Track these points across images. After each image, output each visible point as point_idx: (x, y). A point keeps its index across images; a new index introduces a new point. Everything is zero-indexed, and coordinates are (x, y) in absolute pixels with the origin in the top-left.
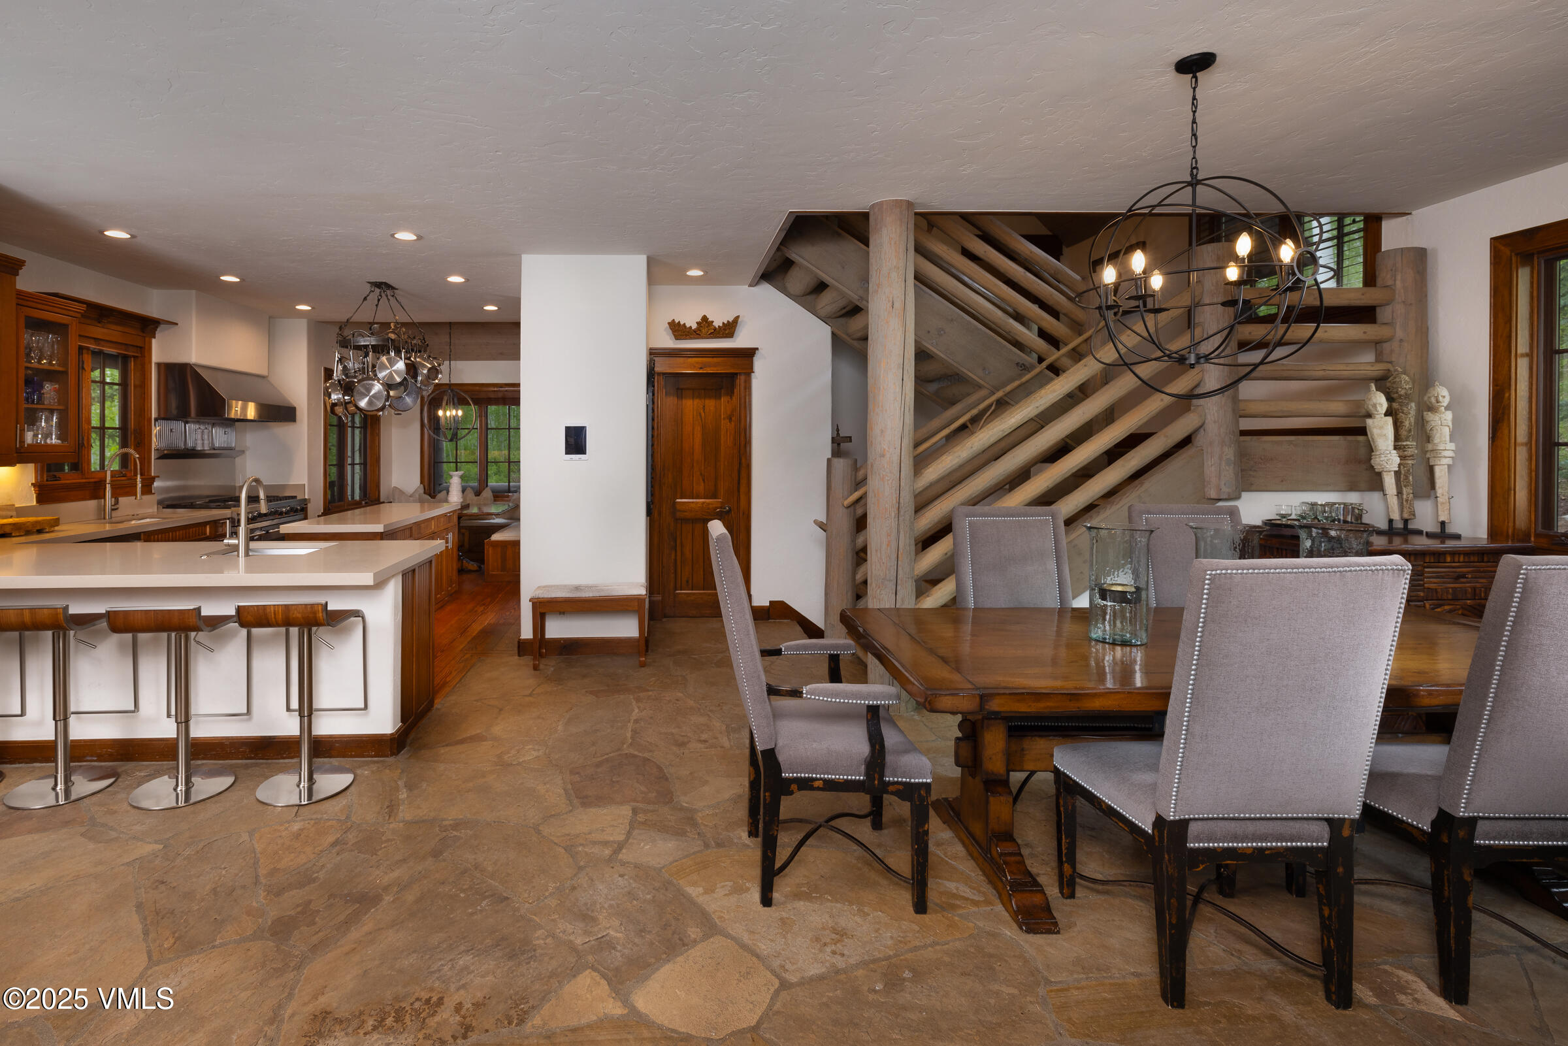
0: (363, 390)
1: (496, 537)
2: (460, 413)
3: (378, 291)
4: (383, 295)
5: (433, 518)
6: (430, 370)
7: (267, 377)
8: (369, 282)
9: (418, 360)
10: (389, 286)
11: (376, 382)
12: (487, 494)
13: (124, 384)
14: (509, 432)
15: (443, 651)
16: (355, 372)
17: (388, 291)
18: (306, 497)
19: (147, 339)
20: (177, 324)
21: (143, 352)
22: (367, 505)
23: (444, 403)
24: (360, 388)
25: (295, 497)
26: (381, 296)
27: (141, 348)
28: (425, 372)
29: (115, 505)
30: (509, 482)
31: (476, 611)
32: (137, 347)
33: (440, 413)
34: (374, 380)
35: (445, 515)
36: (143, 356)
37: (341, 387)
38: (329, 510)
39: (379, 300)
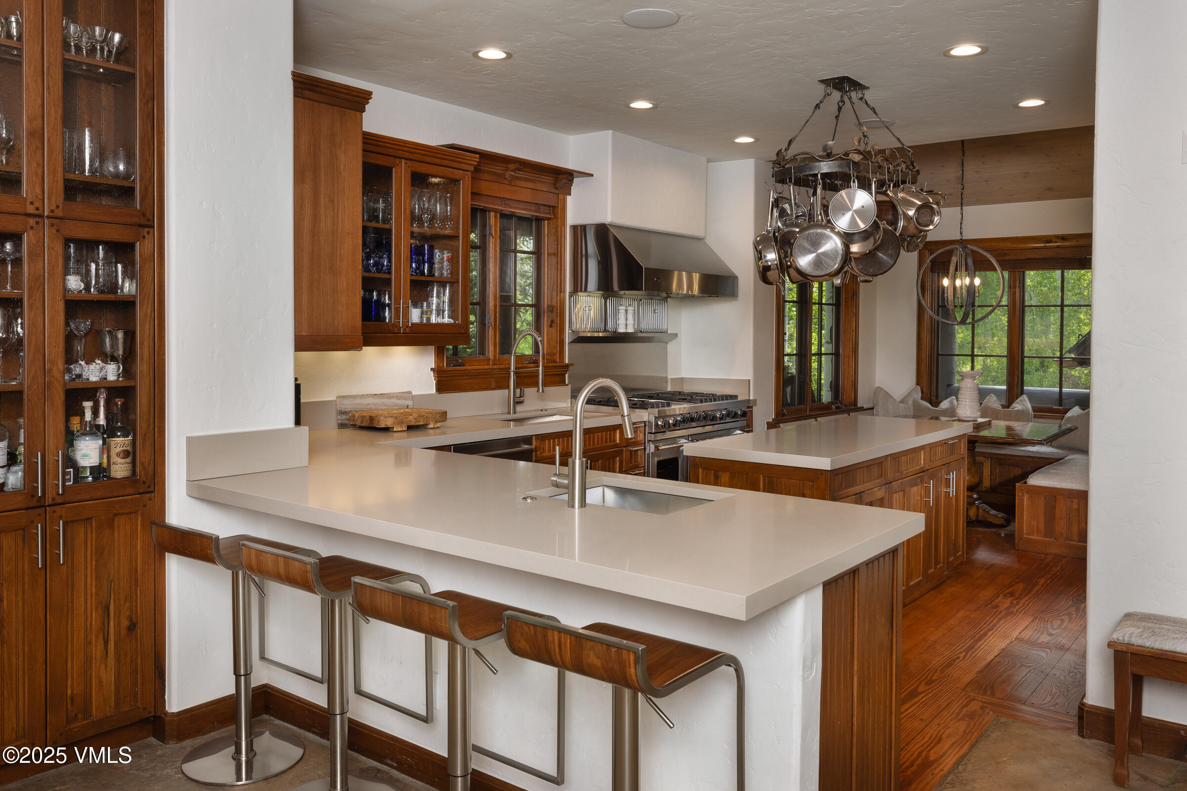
0: (806, 245)
1: (1036, 480)
2: (977, 281)
3: (836, 95)
4: (846, 99)
5: (922, 448)
6: (919, 209)
7: (703, 239)
8: (822, 81)
9: (900, 195)
10: (856, 85)
11: (828, 232)
12: (1023, 404)
13: (537, 253)
14: (1062, 311)
15: (930, 682)
16: (797, 217)
17: (853, 94)
18: (751, 398)
19: (561, 196)
20: (592, 175)
21: (556, 212)
22: (839, 411)
23: (952, 268)
24: (801, 241)
25: (736, 397)
26: (843, 101)
27: (553, 207)
28: (911, 213)
29: (520, 397)
30: (1061, 388)
31: (997, 607)
32: (549, 206)
33: (946, 282)
34: (825, 227)
35: (944, 443)
36: (556, 217)
37: (776, 242)
38: (784, 415)
39: (840, 109)
